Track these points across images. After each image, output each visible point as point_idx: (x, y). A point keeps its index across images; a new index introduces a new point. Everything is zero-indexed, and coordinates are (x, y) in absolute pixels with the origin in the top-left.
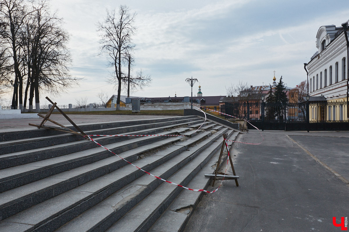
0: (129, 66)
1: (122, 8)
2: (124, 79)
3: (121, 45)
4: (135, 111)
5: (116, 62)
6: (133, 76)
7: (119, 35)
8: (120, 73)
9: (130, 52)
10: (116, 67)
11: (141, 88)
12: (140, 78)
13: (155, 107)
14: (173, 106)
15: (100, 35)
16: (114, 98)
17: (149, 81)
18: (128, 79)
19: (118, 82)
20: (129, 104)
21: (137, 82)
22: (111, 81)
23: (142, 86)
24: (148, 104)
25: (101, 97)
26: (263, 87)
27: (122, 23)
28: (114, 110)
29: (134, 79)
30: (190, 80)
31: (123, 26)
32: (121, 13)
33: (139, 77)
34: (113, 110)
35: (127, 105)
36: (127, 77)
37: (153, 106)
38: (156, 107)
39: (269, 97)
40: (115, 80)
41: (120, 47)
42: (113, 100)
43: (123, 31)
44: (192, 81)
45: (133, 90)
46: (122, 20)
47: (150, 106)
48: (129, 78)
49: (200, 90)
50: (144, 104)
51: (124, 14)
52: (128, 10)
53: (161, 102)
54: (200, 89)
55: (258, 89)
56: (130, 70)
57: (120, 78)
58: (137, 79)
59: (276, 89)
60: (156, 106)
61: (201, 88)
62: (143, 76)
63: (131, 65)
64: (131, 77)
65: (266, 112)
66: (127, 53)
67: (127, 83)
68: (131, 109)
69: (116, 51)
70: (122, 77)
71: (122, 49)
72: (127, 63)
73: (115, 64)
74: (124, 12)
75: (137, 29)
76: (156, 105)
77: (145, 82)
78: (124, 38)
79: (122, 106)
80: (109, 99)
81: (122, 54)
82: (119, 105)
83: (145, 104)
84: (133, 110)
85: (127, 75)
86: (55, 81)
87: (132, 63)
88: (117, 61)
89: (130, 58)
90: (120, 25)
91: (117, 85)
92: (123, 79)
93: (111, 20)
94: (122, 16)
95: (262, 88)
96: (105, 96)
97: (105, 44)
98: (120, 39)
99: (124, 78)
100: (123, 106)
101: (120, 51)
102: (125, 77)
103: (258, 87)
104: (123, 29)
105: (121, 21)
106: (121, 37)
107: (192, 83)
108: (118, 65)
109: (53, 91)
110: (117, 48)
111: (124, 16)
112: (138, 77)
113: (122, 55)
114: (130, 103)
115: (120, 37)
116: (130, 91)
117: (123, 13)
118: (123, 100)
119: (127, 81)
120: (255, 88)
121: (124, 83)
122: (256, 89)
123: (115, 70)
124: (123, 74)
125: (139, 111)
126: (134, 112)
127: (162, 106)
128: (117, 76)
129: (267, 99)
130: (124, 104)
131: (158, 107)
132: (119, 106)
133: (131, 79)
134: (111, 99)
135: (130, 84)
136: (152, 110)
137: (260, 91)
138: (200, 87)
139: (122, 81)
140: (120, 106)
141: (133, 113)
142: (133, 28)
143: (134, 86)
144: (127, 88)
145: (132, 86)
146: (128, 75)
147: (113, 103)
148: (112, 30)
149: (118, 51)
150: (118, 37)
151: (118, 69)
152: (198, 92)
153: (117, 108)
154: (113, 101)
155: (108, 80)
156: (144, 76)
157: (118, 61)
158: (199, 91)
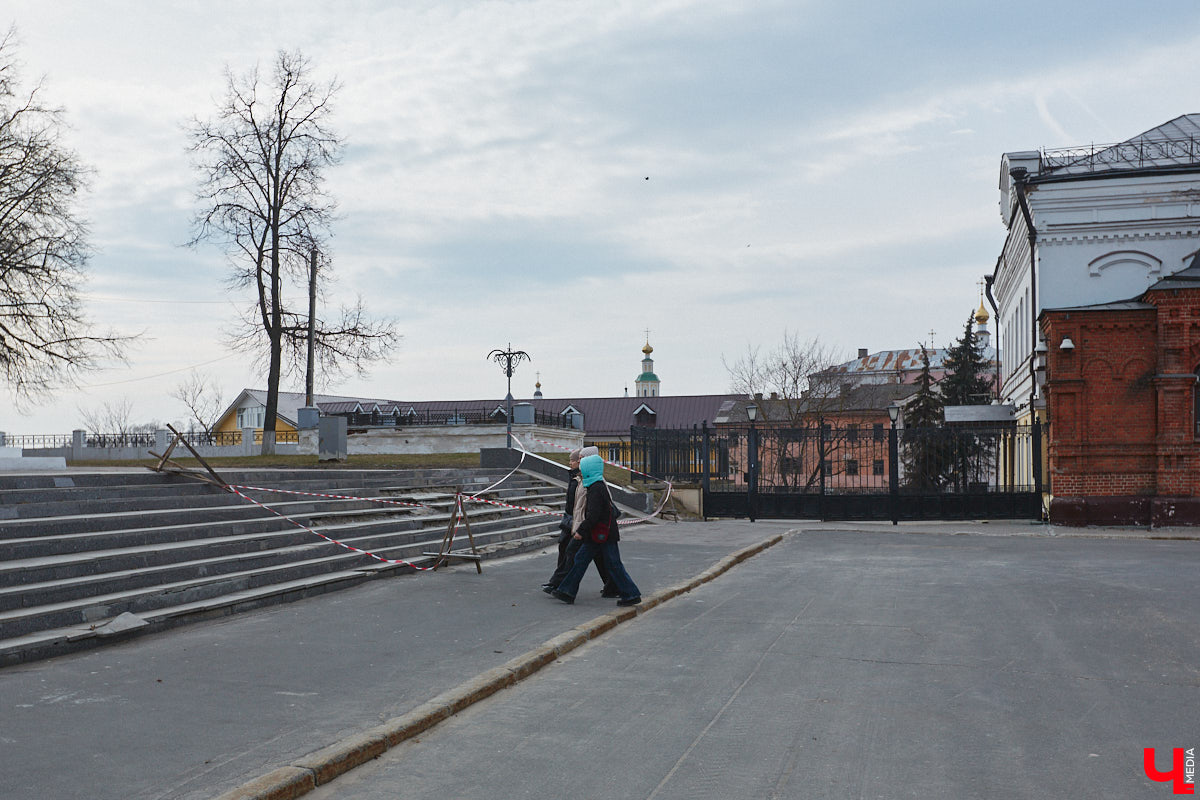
0: (312, 283)
1: (287, 61)
2: (293, 333)
3: (281, 205)
4: (327, 456)
5: (260, 269)
6: (327, 324)
7: (273, 163)
8: (278, 312)
9: (316, 231)
10: (261, 288)
11: (360, 370)
12: (354, 332)
13: (407, 442)
14: (474, 439)
15: (200, 163)
16: (249, 405)
17: (389, 341)
18: (306, 333)
19: (267, 347)
20: (312, 432)
21: (344, 347)
22: (240, 342)
23: (362, 361)
24: (382, 430)
25: (189, 398)
26: (911, 355)
27: (283, 117)
28: (255, 454)
29: (330, 334)
30: (505, 354)
31: (287, 128)
32: (280, 81)
33: (352, 325)
34: (249, 454)
35: (305, 434)
36: (302, 327)
37: (399, 439)
38: (413, 443)
39: (916, 402)
40: (256, 338)
41: (276, 208)
42: (245, 414)
43: (289, 149)
44: (509, 360)
45: (327, 379)
46: (286, 108)
47: (389, 440)
48: (310, 329)
49: (651, 367)
50: (365, 431)
51: (291, 83)
52: (307, 67)
53: (428, 423)
54: (648, 361)
55: (891, 365)
56: (317, 299)
57: (275, 331)
58: (344, 332)
59: (948, 365)
60: (410, 440)
61: (652, 356)
62: (366, 322)
63: (318, 280)
64: (318, 326)
65: (906, 465)
66: (305, 232)
67: (305, 349)
68: (316, 451)
69: (260, 225)
70: (283, 325)
71: (283, 216)
72: (304, 270)
73: (259, 277)
74: (294, 78)
75: (341, 143)
76: (412, 437)
77: (374, 345)
78: (290, 177)
79: (284, 437)
80: (225, 406)
81: (285, 239)
82: (272, 434)
83: (369, 433)
84: (322, 454)
85: (304, 320)
86: (38, 348)
87: (322, 272)
88: (264, 266)
89: (314, 254)
90: (276, 125)
91: (264, 358)
92: (289, 334)
93: (241, 106)
94: (285, 92)
95: (909, 358)
96: (208, 393)
97: (221, 199)
98: (276, 179)
99: (291, 332)
100: (290, 437)
101: (275, 228)
102: (298, 328)
103: (891, 354)
104: (287, 140)
105: (280, 112)
106: (282, 174)
107: (509, 366)
108: (267, 281)
109: (24, 380)
110: (266, 215)
111: (294, 92)
112: (346, 328)
113: (283, 243)
114: (313, 428)
115: (278, 170)
116: (316, 379)
117: (288, 79)
118: (288, 409)
119: (306, 341)
120: (875, 360)
121: (292, 348)
122: (879, 365)
123: (259, 297)
124: (290, 314)
125: (341, 456)
126: (326, 459)
127: (433, 440)
128: (266, 321)
129: (912, 409)
130: (295, 431)
131: (418, 443)
132: (272, 441)
133: (320, 333)
134: (237, 409)
135: (317, 354)
136: (395, 452)
137: (898, 375)
138: (648, 351)
139: (283, 341)
140: (278, 437)
141: (321, 461)
142: (325, 138)
143: (333, 362)
144: (305, 369)
145: (325, 360)
146: (307, 320)
147: (245, 426)
148: (246, 143)
149: (268, 224)
150: (269, 171)
151: (268, 294)
152: (641, 373)
153: (265, 446)
154: (245, 418)
155: (230, 339)
156: (371, 322)
157: (267, 265)
158: (645, 367)
